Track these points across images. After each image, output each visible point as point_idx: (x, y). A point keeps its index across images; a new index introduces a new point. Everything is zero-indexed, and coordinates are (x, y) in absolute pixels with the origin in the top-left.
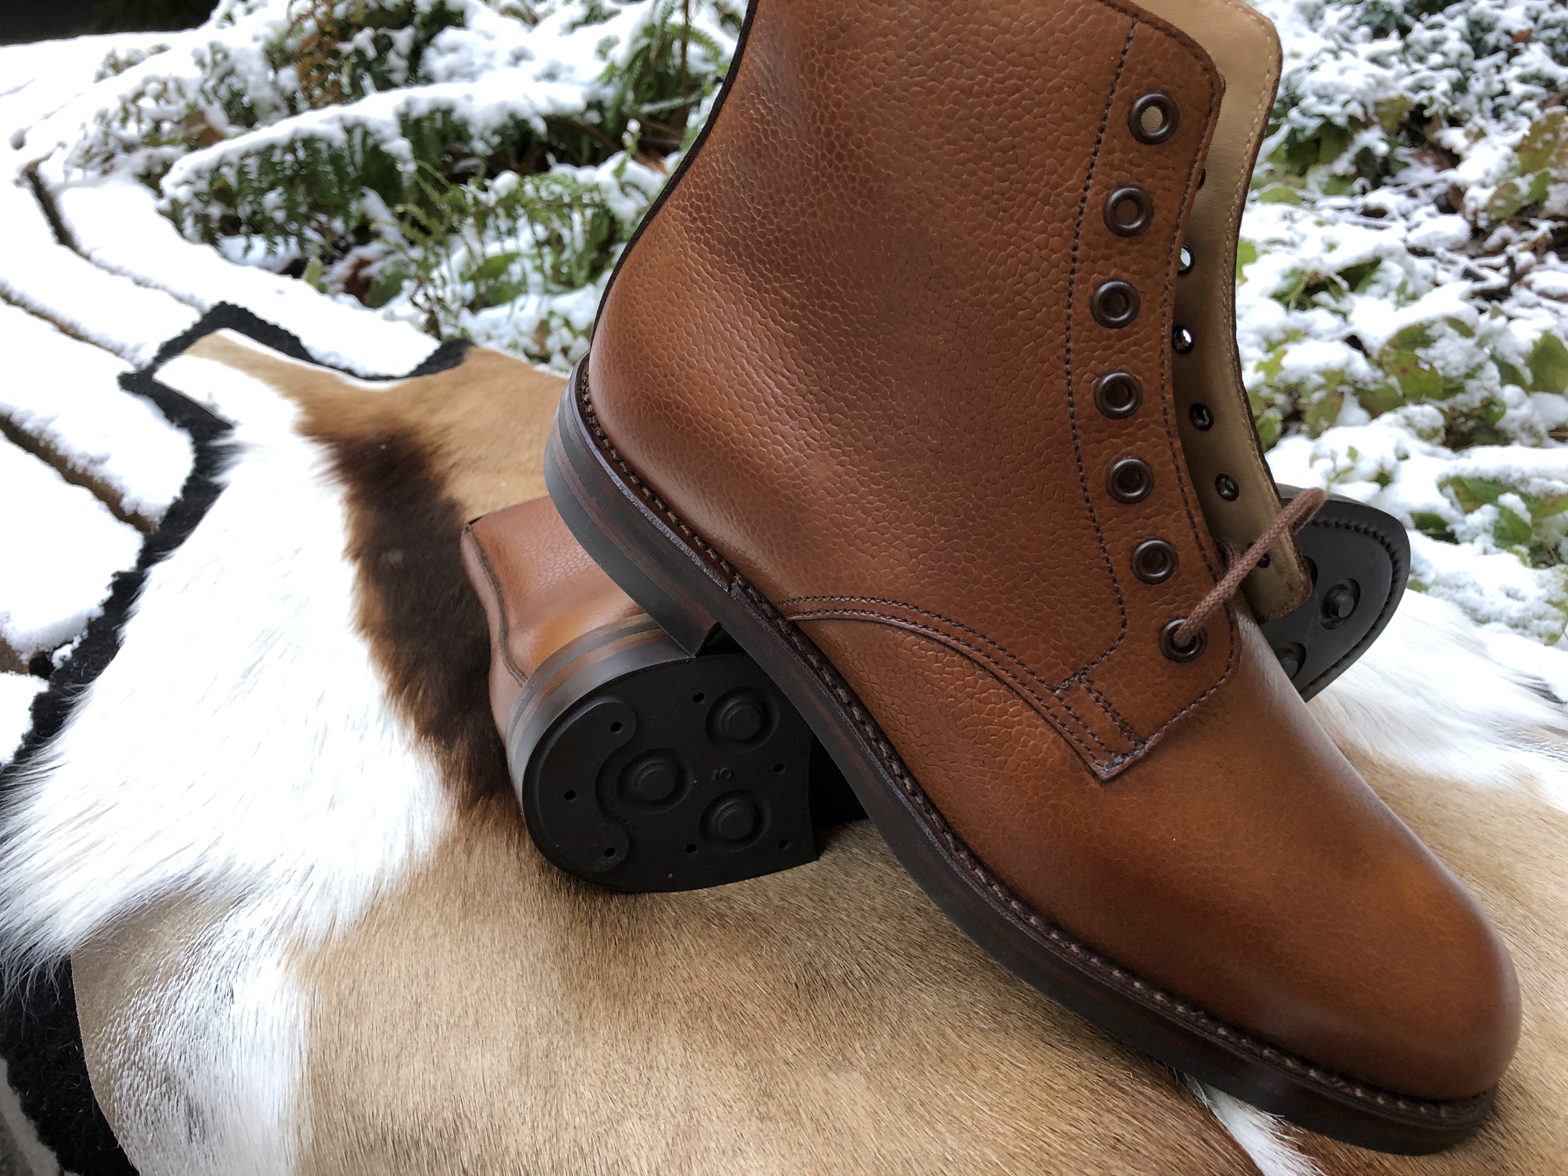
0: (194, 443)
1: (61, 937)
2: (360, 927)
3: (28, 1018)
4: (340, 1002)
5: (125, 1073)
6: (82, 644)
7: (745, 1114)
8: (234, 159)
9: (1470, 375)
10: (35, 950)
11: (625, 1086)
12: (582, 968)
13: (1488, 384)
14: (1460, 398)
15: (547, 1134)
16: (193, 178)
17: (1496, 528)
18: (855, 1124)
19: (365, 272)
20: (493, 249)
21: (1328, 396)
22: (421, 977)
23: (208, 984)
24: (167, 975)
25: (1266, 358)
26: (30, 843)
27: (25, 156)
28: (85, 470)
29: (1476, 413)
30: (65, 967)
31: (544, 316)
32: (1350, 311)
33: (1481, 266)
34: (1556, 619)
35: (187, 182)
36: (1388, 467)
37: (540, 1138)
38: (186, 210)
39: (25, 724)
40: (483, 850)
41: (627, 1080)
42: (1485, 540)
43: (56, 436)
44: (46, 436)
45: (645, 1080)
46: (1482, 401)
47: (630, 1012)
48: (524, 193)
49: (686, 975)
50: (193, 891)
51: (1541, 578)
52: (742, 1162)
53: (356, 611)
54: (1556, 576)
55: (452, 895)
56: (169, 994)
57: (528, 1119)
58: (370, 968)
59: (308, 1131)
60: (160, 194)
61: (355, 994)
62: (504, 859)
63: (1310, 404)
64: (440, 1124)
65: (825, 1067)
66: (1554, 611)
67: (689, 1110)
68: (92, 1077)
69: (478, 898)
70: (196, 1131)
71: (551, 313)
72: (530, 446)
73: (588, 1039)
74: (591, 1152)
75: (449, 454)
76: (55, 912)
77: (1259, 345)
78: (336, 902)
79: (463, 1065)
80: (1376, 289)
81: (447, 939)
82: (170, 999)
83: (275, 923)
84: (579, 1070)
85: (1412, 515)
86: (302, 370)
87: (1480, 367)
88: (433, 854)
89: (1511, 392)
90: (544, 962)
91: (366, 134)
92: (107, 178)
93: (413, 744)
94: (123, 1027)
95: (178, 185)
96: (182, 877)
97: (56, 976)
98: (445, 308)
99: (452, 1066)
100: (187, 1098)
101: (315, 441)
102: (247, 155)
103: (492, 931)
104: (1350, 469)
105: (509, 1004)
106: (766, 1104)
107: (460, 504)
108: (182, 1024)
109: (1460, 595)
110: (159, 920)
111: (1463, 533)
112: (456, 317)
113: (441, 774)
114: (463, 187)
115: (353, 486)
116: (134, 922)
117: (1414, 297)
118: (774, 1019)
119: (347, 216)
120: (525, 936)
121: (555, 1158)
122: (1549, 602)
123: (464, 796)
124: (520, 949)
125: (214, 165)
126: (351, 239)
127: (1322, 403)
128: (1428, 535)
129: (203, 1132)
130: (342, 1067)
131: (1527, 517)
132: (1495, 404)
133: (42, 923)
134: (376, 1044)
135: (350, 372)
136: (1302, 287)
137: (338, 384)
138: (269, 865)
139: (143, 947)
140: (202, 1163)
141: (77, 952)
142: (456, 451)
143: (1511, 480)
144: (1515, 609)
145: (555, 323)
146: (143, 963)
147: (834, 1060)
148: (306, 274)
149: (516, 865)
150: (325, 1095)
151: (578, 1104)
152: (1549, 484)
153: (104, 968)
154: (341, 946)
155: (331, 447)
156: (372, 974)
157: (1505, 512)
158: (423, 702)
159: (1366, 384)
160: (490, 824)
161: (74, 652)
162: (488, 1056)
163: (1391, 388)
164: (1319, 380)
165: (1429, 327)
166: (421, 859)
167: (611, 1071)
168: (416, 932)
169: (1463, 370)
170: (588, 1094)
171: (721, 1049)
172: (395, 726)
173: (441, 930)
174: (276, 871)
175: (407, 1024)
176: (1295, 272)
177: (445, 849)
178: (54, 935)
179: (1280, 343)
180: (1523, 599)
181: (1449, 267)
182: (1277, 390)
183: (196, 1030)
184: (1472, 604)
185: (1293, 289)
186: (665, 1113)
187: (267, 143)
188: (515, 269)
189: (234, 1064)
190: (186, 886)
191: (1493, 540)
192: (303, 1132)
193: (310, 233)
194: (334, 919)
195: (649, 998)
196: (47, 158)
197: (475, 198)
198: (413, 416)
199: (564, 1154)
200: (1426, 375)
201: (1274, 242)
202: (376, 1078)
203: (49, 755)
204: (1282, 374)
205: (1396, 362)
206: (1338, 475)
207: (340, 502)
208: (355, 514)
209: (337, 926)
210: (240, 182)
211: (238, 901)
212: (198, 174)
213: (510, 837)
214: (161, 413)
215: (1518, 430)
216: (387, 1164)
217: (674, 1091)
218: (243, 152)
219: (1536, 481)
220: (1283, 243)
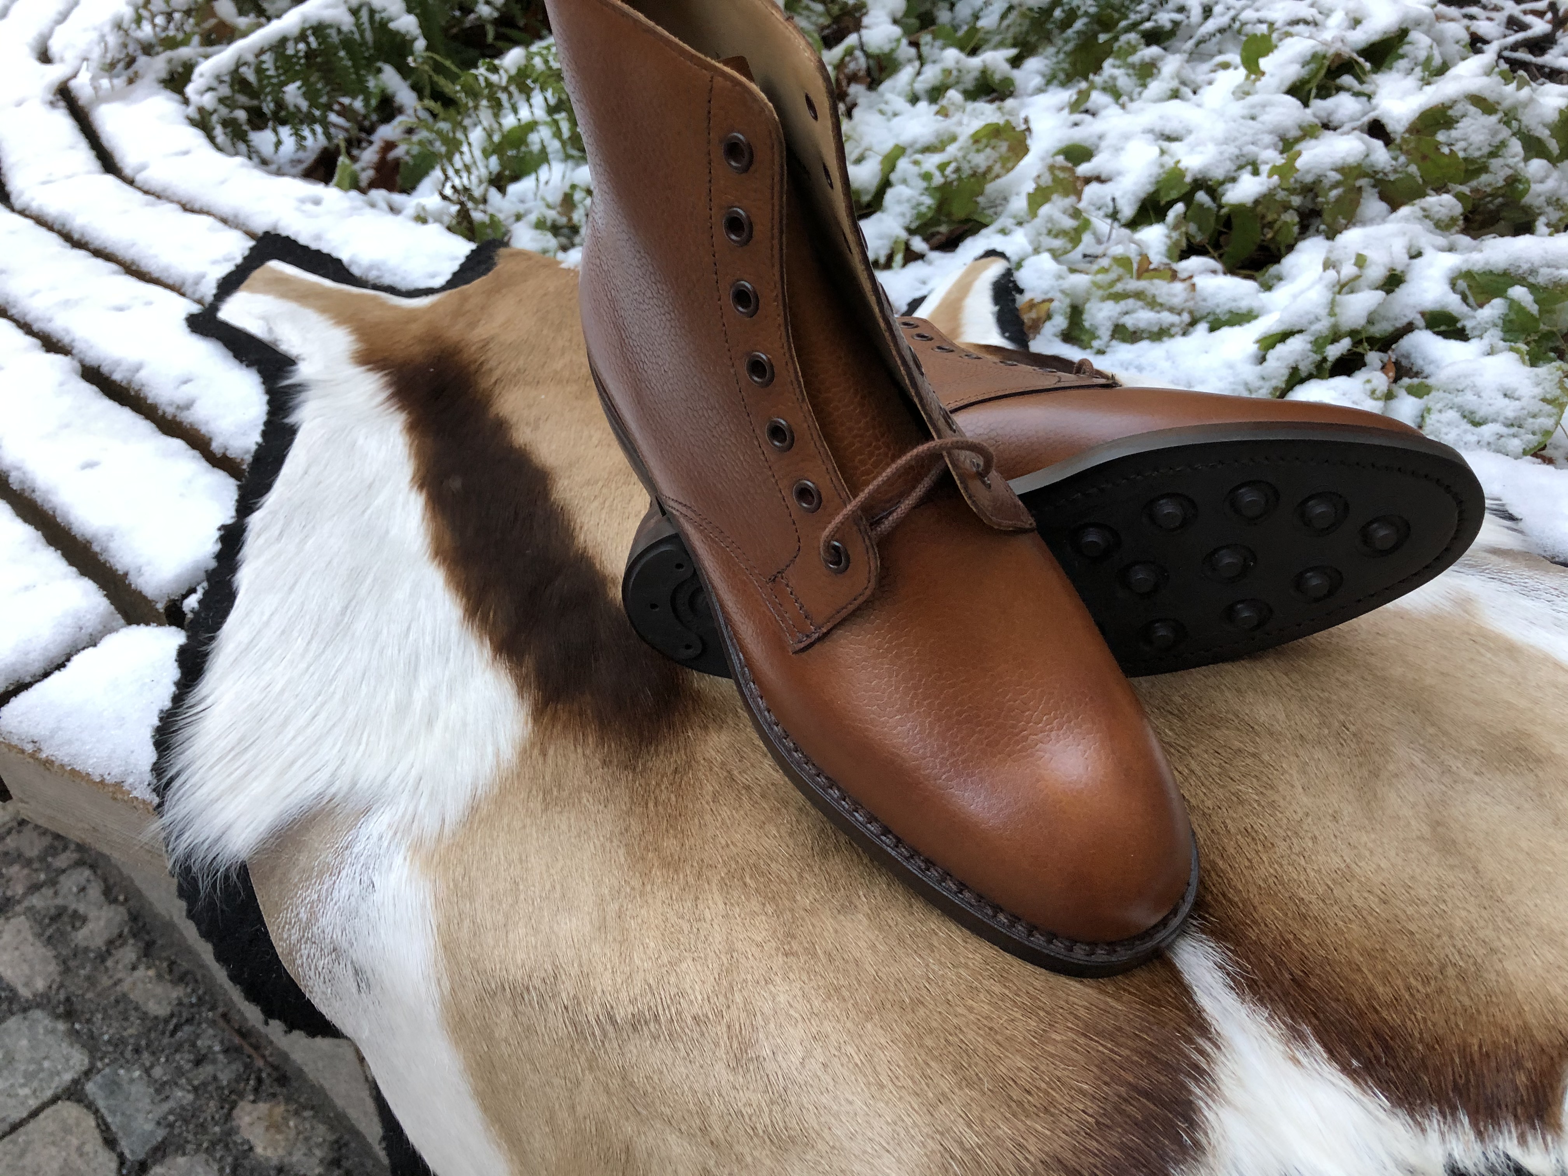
0: (264, 383)
1: (235, 849)
2: (464, 825)
3: (222, 911)
4: (456, 886)
5: (303, 946)
6: (205, 594)
7: (773, 952)
8: (250, 58)
9: (1493, 154)
10: (219, 858)
11: (680, 936)
12: (643, 844)
13: (1511, 161)
14: (1484, 178)
15: (624, 977)
16: (215, 84)
17: (1504, 323)
18: (859, 955)
19: (392, 155)
20: (509, 121)
21: (1345, 192)
22: (516, 861)
23: (354, 878)
24: (321, 874)
25: (1280, 160)
26: (197, 776)
27: (55, 73)
28: (175, 416)
29: (1501, 192)
30: (243, 870)
31: (567, 189)
32: (1374, 93)
33: (1525, 12)
34: (1550, 416)
35: (211, 89)
36: (1399, 268)
37: (620, 981)
38: (215, 118)
39: (173, 673)
40: (555, 751)
41: (681, 931)
42: (1493, 336)
43: (143, 385)
44: (135, 386)
45: (695, 930)
46: (1505, 180)
47: (681, 876)
48: (534, 66)
49: (723, 842)
50: (331, 805)
51: (1537, 375)
52: (773, 989)
53: (428, 540)
54: (1551, 374)
55: (534, 792)
56: (325, 887)
57: (609, 966)
58: (476, 858)
59: (446, 984)
60: (186, 102)
61: (467, 879)
62: (572, 757)
63: (1327, 203)
64: (543, 974)
65: (835, 911)
66: (1548, 408)
67: (731, 950)
68: (279, 950)
69: (555, 793)
70: (363, 985)
71: (573, 187)
72: (563, 354)
73: (650, 901)
74: (658, 988)
75: (491, 370)
76: (229, 827)
77: (1275, 146)
78: (443, 806)
79: (556, 928)
80: (1402, 64)
81: (534, 829)
82: (327, 890)
83: (398, 827)
84: (645, 927)
85: (1423, 314)
86: (349, 294)
87: (1503, 144)
88: (515, 760)
89: (1537, 165)
90: (612, 842)
91: (372, 12)
92: (133, 86)
93: (490, 662)
94: (295, 912)
95: (202, 93)
96: (320, 794)
97: (238, 877)
98: (471, 198)
99: (548, 930)
100: (352, 962)
101: (370, 370)
102: (262, 52)
103: (569, 819)
104: (1357, 277)
105: (587, 878)
106: (789, 943)
107: (506, 422)
108: (339, 908)
109: (1458, 400)
110: (308, 830)
111: (1474, 328)
112: (485, 201)
113: (516, 688)
114: (473, 71)
115: (409, 413)
116: (289, 833)
117: (1442, 70)
118: (794, 875)
119: (367, 95)
120: (595, 822)
121: (632, 994)
122: (1544, 400)
123: (536, 704)
124: (592, 833)
125: (233, 67)
126: (374, 117)
127: (1339, 200)
128: (1438, 333)
129: (368, 986)
130: (465, 934)
131: (1534, 309)
132: (1519, 181)
133: (220, 838)
134: (488, 916)
135: (392, 290)
136: (1323, 72)
137: (383, 305)
138: (387, 778)
139: (299, 852)
140: (371, 1007)
141: (250, 858)
142: (497, 368)
143: (1521, 271)
144: (1511, 409)
145: (578, 196)
146: (302, 864)
147: (842, 906)
148: (336, 178)
149: (582, 761)
150: (455, 957)
151: (645, 953)
152: (1556, 273)
153: (273, 869)
154: (451, 841)
155: (386, 375)
156: (478, 862)
157: (1514, 305)
158: (494, 623)
159: (1385, 174)
160: (559, 727)
161: (200, 602)
162: (574, 920)
163: (1410, 176)
164: (1335, 176)
165: (1450, 107)
166: (506, 765)
167: (669, 925)
168: (509, 825)
169: (1486, 150)
170: (652, 945)
171: (754, 902)
172: (474, 645)
173: (528, 821)
174: (393, 781)
175: (509, 899)
176: (1315, 57)
177: (524, 754)
178: (230, 846)
179: (1297, 140)
180: (1518, 399)
181: (1494, 14)
182: (1292, 191)
183: (351, 913)
184: (1470, 407)
185: (1313, 75)
186: (712, 954)
187: (278, 37)
188: (534, 139)
189: (383, 935)
190: (324, 802)
191: (1501, 334)
192: (442, 984)
193: (333, 117)
194: (443, 820)
195: (695, 864)
196: (75, 76)
197: (486, 79)
198: (455, 332)
199: (637, 991)
200: (1446, 160)
201: (1296, 22)
202: (491, 942)
203: (197, 698)
204: (1297, 175)
205: (1416, 148)
206: (1342, 286)
207: (401, 431)
208: (416, 442)
209: (446, 826)
210: (260, 80)
211: (366, 811)
212: (219, 79)
213: (575, 739)
214: (230, 354)
215: (1545, 204)
216: (508, 1004)
217: (718, 938)
218: (257, 51)
219: (1544, 271)
220: (1306, 22)
